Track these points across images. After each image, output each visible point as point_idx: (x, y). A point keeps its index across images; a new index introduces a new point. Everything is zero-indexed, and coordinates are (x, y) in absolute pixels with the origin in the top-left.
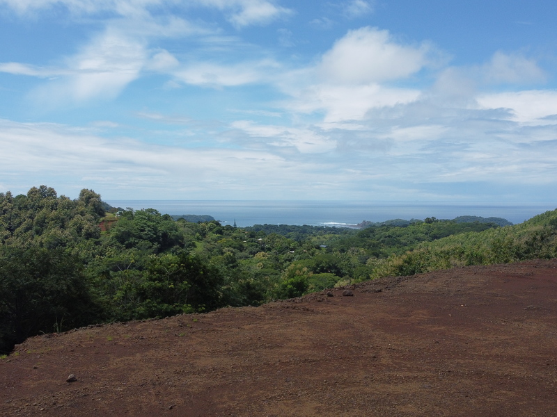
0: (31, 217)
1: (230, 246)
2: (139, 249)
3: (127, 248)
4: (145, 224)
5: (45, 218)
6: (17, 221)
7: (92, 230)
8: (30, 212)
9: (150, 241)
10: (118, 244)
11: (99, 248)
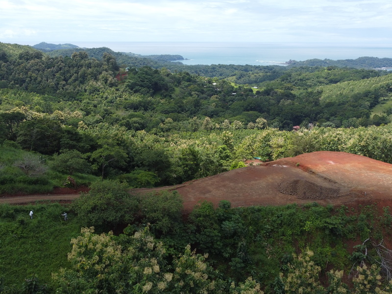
0: (77, 72)
1: (196, 91)
2: (142, 94)
3: (135, 93)
4: (144, 77)
5: (85, 73)
6: (68, 75)
7: (113, 81)
8: (75, 69)
9: (148, 88)
10: (129, 90)
11: (119, 93)
